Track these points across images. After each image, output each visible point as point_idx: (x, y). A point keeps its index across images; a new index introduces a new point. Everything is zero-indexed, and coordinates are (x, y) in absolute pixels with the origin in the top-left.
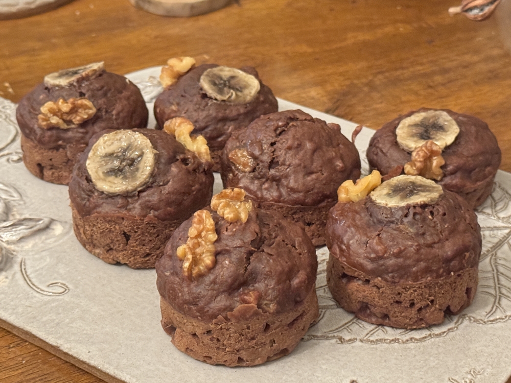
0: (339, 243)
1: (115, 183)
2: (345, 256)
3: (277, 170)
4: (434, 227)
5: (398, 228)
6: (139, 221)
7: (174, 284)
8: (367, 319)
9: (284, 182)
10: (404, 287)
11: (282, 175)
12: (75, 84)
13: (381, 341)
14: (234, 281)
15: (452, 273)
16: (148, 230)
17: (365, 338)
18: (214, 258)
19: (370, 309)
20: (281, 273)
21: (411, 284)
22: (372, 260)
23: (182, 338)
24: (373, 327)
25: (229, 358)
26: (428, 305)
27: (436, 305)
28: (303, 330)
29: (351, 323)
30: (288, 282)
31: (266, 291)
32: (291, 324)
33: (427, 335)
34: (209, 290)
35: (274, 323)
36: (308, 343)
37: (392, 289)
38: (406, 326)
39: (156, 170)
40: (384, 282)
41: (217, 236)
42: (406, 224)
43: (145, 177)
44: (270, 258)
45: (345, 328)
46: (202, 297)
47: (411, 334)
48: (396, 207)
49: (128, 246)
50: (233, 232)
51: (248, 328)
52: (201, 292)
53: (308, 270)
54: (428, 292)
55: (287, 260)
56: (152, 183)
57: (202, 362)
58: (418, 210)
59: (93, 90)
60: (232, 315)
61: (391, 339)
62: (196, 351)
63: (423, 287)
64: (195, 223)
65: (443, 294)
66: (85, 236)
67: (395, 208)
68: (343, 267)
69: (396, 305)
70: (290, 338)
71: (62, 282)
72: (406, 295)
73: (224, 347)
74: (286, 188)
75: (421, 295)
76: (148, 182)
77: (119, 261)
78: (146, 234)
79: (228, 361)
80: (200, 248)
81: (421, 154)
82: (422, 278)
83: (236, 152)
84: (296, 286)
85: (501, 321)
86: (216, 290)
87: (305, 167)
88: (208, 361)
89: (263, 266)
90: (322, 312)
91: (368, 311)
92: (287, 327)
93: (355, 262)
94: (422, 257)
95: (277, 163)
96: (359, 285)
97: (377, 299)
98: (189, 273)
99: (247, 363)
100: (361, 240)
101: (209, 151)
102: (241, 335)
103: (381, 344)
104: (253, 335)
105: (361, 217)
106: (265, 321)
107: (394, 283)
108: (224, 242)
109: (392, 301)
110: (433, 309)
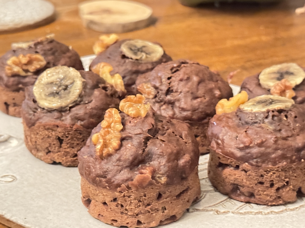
0: (216, 140)
1: (53, 101)
2: (220, 148)
3: (172, 96)
4: (288, 126)
5: (261, 126)
6: (69, 128)
7: (89, 163)
8: (237, 198)
9: (177, 104)
10: (265, 170)
11: (176, 99)
12: (33, 46)
13: (248, 213)
14: (135, 158)
15: (303, 160)
16: (76, 136)
17: (236, 211)
18: (120, 142)
19: (239, 190)
20: (171, 154)
21: (271, 168)
22: (241, 149)
23: (95, 207)
24: (243, 203)
25: (131, 221)
26: (284, 186)
27: (290, 186)
28: (188, 201)
29: (225, 201)
30: (176, 161)
31: (159, 167)
32: (179, 196)
33: (284, 210)
35: (165, 193)
36: (192, 214)
37: (256, 172)
38: (267, 202)
39: (83, 92)
40: (250, 166)
41: (122, 126)
42: (267, 123)
43: (74, 97)
44: (162, 143)
45: (221, 205)
46: (110, 171)
47: (272, 209)
48: (259, 112)
49: (61, 149)
50: (134, 123)
51: (145, 196)
52: (109, 167)
53: (192, 154)
54: (284, 174)
55: (175, 145)
56: (80, 101)
57: (110, 225)
58: (276, 113)
59: (45, 50)
60: (132, 184)
61: (256, 211)
62: (105, 216)
63: (280, 170)
64: (106, 117)
65: (296, 177)
66: (32, 143)
67: (258, 113)
68: (219, 158)
69: (260, 185)
70: (178, 207)
71: (12, 174)
72: (267, 177)
73: (126, 212)
74: (178, 108)
75: (279, 177)
76: (77, 101)
77: (55, 161)
78: (75, 139)
79: (130, 223)
80: (110, 135)
81: (278, 88)
82: (280, 162)
83: (143, 85)
84: (182, 165)
86: (120, 166)
87: (192, 93)
88: (114, 224)
89: (157, 148)
90: (203, 194)
91: (239, 192)
92: (175, 198)
93: (228, 151)
94: (279, 146)
95: (172, 91)
96: (231, 170)
97: (245, 181)
98: (101, 153)
99: (144, 225)
100: (232, 136)
101: (123, 84)
102: (140, 201)
103: (248, 215)
104: (148, 202)
105: (233, 121)
106: (158, 190)
107: (258, 166)
108: (128, 131)
109: (256, 182)
110: (288, 189)
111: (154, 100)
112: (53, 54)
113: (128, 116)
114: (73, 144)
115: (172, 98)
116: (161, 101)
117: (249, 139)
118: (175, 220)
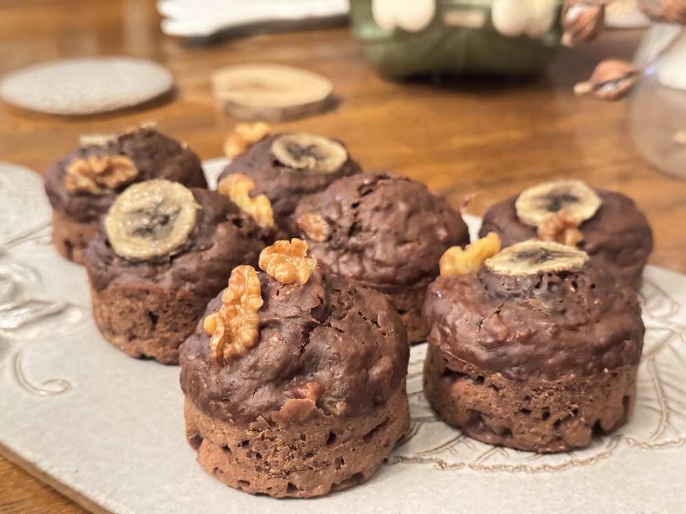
0: (440, 325)
1: (140, 245)
2: (449, 343)
3: (359, 238)
4: (579, 303)
5: (526, 303)
6: (169, 296)
7: (198, 370)
8: (479, 436)
9: (369, 253)
10: (534, 388)
11: (366, 244)
12: (116, 142)
13: (500, 467)
14: (285, 365)
15: (606, 370)
16: (182, 310)
17: (477, 463)
18: (256, 332)
19: (483, 421)
20: (354, 357)
21: (545, 384)
22: (488, 347)
23: (209, 453)
24: (489, 447)
25: (275, 484)
26: (568, 418)
27: (580, 417)
28: (386, 446)
29: (456, 442)
30: (365, 370)
31: (332, 382)
32: (368, 437)
33: (568, 462)
34: (246, 379)
35: (342, 432)
36: (393, 467)
37: (517, 390)
38: (536, 447)
39: (197, 229)
40: (506, 379)
41: (262, 302)
42: (538, 297)
43: (180, 237)
44: (338, 334)
45: (447, 449)
46: (236, 389)
47: (544, 460)
48: (523, 275)
49: (155, 333)
50: (286, 295)
51: (303, 438)
52: (234, 382)
53: (395, 357)
54: (569, 396)
55: (364, 339)
56: (191, 246)
57: (237, 489)
58: (555, 279)
59: (137, 150)
60: (279, 417)
61: (514, 465)
62: (227, 472)
63: (563, 389)
64: (232, 282)
65: (591, 400)
66: (103, 320)
67: (521, 277)
68: (446, 360)
69: (522, 415)
70: (367, 457)
71: (61, 377)
72: (538, 400)
74: (370, 262)
75: (560, 400)
76: (184, 245)
77: (144, 353)
78: (180, 315)
79: (274, 488)
80: (238, 317)
81: (552, 226)
82: (562, 374)
83: (307, 218)
84: (376, 377)
85: (673, 445)
86: (256, 379)
87: (396, 234)
88: (244, 488)
89: (328, 346)
90: (414, 425)
91: (481, 425)
92: (363, 441)
93: (464, 350)
94: (563, 343)
95: (360, 229)
96: (469, 385)
97: (494, 406)
98: (219, 353)
99: (302, 492)
100: (471, 319)
101: (271, 213)
102: (293, 448)
103: (499, 472)
104: (310, 449)
105: (473, 290)
106: (328, 428)
107: (521, 381)
108: (273, 310)
109: (516, 409)
110: (576, 423)
111: (326, 245)
112: (152, 156)
113: (274, 279)
114: (177, 324)
115: (360, 243)
116: (340, 247)
117: (504, 327)
118: (361, 482)
